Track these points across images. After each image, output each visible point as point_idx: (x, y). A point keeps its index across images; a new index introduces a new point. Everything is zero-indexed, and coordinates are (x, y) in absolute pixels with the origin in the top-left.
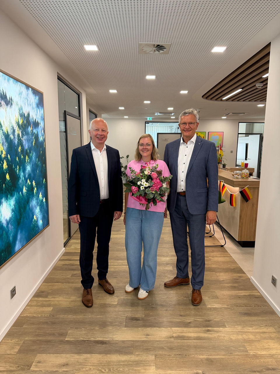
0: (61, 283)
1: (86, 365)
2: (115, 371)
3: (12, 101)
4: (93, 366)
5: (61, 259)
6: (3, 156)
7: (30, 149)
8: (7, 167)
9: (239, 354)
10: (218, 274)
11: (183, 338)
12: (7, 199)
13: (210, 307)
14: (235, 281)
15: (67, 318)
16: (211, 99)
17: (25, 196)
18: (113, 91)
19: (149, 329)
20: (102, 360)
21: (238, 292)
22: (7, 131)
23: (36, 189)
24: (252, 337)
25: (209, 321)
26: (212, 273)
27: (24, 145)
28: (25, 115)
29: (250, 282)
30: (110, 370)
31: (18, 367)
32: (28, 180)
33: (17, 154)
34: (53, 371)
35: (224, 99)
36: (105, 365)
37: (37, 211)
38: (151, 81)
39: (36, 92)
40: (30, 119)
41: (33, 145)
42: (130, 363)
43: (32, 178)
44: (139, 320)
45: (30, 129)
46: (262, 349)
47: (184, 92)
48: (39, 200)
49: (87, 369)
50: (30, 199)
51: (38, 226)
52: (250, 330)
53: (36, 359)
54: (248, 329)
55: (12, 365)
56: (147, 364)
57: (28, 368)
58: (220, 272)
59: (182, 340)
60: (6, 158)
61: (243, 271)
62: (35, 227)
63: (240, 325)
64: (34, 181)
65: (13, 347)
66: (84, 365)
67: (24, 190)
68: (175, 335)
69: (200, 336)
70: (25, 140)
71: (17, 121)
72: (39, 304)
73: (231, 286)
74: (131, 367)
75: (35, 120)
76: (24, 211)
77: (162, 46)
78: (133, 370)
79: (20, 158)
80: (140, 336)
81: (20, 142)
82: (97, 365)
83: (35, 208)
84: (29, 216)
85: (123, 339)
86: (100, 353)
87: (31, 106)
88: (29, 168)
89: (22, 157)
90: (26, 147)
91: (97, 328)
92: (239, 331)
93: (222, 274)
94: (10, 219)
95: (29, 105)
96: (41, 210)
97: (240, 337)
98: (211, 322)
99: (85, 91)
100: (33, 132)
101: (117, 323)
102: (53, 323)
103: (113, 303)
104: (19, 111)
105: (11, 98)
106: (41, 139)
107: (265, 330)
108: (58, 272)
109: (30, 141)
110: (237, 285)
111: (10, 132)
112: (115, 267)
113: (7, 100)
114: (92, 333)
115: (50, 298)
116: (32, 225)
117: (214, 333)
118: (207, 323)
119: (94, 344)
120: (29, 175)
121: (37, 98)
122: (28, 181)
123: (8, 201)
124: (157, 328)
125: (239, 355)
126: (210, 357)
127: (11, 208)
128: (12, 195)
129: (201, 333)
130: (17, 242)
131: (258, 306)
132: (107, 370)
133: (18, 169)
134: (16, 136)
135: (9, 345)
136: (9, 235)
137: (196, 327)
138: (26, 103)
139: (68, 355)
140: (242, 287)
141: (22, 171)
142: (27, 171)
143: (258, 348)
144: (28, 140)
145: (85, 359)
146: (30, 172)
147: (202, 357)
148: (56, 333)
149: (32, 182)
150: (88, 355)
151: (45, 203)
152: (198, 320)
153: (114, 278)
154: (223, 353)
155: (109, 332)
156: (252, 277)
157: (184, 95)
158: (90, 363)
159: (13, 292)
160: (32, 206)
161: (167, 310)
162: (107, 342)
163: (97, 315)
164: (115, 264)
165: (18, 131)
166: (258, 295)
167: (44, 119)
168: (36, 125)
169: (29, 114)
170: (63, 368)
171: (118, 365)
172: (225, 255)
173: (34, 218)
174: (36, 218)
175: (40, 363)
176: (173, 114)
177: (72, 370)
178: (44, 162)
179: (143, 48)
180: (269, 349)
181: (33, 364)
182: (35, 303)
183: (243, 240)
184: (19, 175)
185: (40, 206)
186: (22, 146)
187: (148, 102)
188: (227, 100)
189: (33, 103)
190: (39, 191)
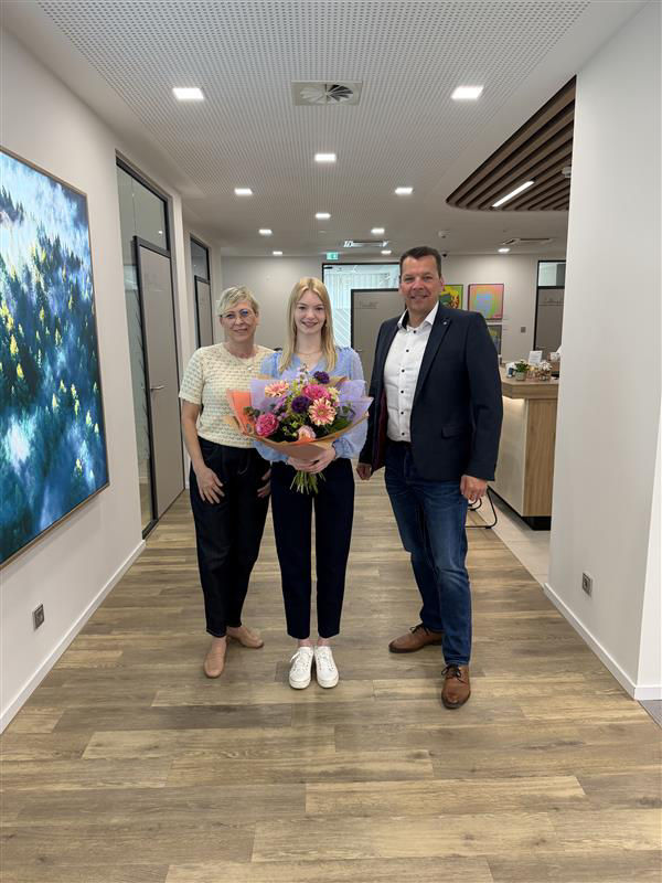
0: (138, 606)
1: (196, 748)
2: (253, 755)
3: (23, 212)
4: (209, 748)
5: (137, 562)
6: (9, 327)
7: (64, 316)
8: (17, 350)
9: (507, 720)
11: (393, 696)
12: (20, 417)
14: (512, 593)
15: (153, 670)
16: (468, 206)
17: (57, 415)
18: (243, 192)
20: (229, 737)
21: (515, 613)
22: (16, 276)
23: (77, 402)
24: (534, 691)
27: (51, 307)
28: (49, 241)
29: (544, 595)
30: (243, 753)
31: (57, 754)
32: (62, 381)
33: (35, 324)
34: (130, 759)
35: (497, 205)
36: (233, 746)
37: (83, 449)
38: (325, 167)
39: (72, 193)
40: (61, 252)
41: (70, 307)
42: (285, 741)
43: (69, 379)
45: (61, 273)
46: (552, 711)
47: (404, 191)
48: (86, 428)
49: (197, 754)
50: (67, 423)
51: (84, 483)
52: (532, 679)
53: (91, 741)
55: (44, 751)
56: (319, 741)
57: (78, 754)
59: (390, 699)
60: (15, 331)
61: (531, 575)
62: (78, 485)
63: (513, 671)
64: (73, 385)
65: (45, 722)
66: (191, 747)
67: (55, 403)
68: (377, 692)
70: (52, 295)
71: (35, 255)
72: (93, 646)
73: (503, 603)
74: (286, 747)
75: (72, 254)
76: (55, 447)
77: (343, 88)
78: (290, 752)
79: (42, 334)
80: (305, 697)
81: (42, 300)
82: (217, 746)
83: (77, 444)
84: (65, 457)
85: (271, 703)
86: (222, 727)
87: (62, 224)
88: (62, 357)
89: (47, 332)
90: (55, 312)
91: (217, 685)
92: (510, 683)
93: (484, 581)
94: (28, 460)
95: (58, 222)
96: (90, 449)
97: (511, 692)
99: (180, 193)
100: (68, 279)
101: (257, 675)
104: (39, 233)
105: (21, 206)
106: (85, 296)
107: (564, 679)
108: (131, 587)
109: (62, 299)
110: (514, 601)
111: (21, 277)
113: (13, 208)
114: (206, 694)
115: (116, 635)
116: (72, 480)
119: (211, 712)
120: (64, 372)
121: (75, 206)
122: (62, 384)
123: (22, 422)
125: (505, 723)
126: (447, 727)
127: (30, 438)
128: (30, 412)
130: (44, 511)
131: (555, 638)
132: (237, 754)
133: (39, 356)
134: (34, 287)
135: (36, 718)
136: (27, 494)
138: (52, 217)
139: (158, 732)
140: (525, 604)
141: (47, 362)
142: (58, 364)
143: (545, 709)
144: (59, 297)
145: (193, 738)
146: (65, 365)
147: (430, 727)
148: (132, 695)
149: (69, 388)
150: (199, 730)
151: (98, 435)
152: (427, 664)
154: (475, 720)
155: (242, 691)
156: (547, 585)
157: (404, 198)
158: (204, 743)
159: (39, 617)
160: (71, 438)
162: (238, 708)
165: (36, 277)
166: (556, 619)
167: (90, 253)
168: (74, 264)
169: (58, 241)
170: (148, 753)
171: (260, 745)
172: (493, 547)
173: (76, 465)
174: (81, 464)
175: (100, 746)
176: (385, 244)
177: (167, 756)
178: (93, 346)
179: (302, 93)
180: (568, 710)
181: (88, 748)
182: (83, 644)
183: (534, 514)
184: (42, 369)
185: (88, 440)
186: (47, 309)
187: (326, 216)
188: (505, 207)
189: (65, 217)
190: (85, 409)
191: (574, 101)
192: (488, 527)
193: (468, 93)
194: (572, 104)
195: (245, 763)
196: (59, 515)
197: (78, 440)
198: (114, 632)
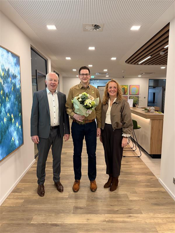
0: (31, 183)
5: (33, 166)
7: (10, 93)
10: (137, 176)
13: (131, 199)
14: (148, 181)
15: (33, 208)
16: (131, 63)
17: (6, 124)
18: (68, 58)
19: (89, 215)
21: (150, 189)
23: (13, 119)
24: (160, 221)
26: (132, 176)
27: (5, 90)
28: (6, 70)
32: (8, 113)
35: (139, 63)
38: (92, 51)
39: (14, 55)
40: (10, 73)
41: (12, 90)
43: (11, 112)
44: (82, 209)
45: (9, 80)
47: (114, 59)
48: (16, 127)
50: (9, 126)
51: (15, 145)
52: (159, 216)
58: (138, 175)
59: (112, 223)
61: (153, 174)
62: (12, 145)
63: (152, 212)
64: (12, 114)
67: (5, 120)
68: (107, 220)
69: (124, 220)
70: (6, 86)
72: (15, 197)
73: (146, 185)
75: (14, 74)
76: (4, 134)
77: (98, 26)
80: (83, 221)
81: (2, 87)
84: (8, 137)
85: (71, 223)
87: (11, 64)
88: (8, 105)
89: (3, 98)
90: (7, 91)
91: (53, 215)
92: (151, 217)
93: (139, 176)
95: (9, 64)
96: (17, 134)
98: (132, 210)
99: (50, 58)
100: (12, 81)
101: (67, 211)
102: (24, 211)
103: (65, 197)
104: (2, 67)
106: (18, 87)
107: (169, 216)
108: (30, 175)
109: (10, 87)
110: (149, 184)
112: (69, 172)
114: (50, 218)
116: (10, 144)
117: (134, 218)
118: (129, 210)
119: (51, 226)
120: (9, 110)
121: (15, 59)
124: (95, 215)
129: (125, 218)
131: (164, 199)
137: (122, 214)
140: (153, 185)
141: (3, 107)
142: (7, 107)
143: (165, 229)
144: (8, 87)
146: (9, 108)
148: (25, 218)
149: (10, 115)
151: (20, 129)
152: (123, 208)
155: (61, 218)
156: (159, 178)
157: (114, 61)
160: (11, 131)
161: (102, 202)
162: (60, 225)
163: (54, 205)
164: (68, 170)
166: (164, 191)
167: (20, 74)
168: (14, 77)
169: (9, 70)
172: (141, 164)
173: (12, 139)
174: (14, 139)
176: (107, 74)
178: (20, 102)
179: (86, 27)
182: (12, 197)
183: (153, 154)
184: (1, 109)
185: (17, 131)
186: (3, 90)
187: (91, 66)
188: (142, 64)
189: (12, 62)
190: (16, 121)
191: (169, 29)
193: (135, 28)
194: (168, 31)
196: (5, 155)
197: (13, 132)
198: (22, 192)
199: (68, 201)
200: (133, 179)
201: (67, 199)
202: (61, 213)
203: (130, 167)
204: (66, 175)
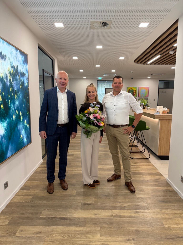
0: (39, 181)
1: (53, 233)
2: (72, 237)
3: (6, 57)
4: (58, 234)
5: (40, 166)
7: (18, 90)
8: (2, 100)
9: (159, 227)
10: (144, 176)
11: (120, 216)
13: (138, 197)
14: (156, 181)
15: (42, 203)
16: (140, 63)
17: (15, 121)
18: (75, 58)
19: (96, 210)
20: (64, 230)
21: (158, 187)
22: (2, 76)
23: (22, 117)
24: (167, 216)
25: (137, 206)
26: (140, 176)
27: (14, 87)
28: (14, 67)
30: (69, 236)
31: (7, 234)
33: (9, 92)
34: (31, 237)
35: (149, 63)
36: (66, 233)
37: (23, 132)
38: (99, 50)
39: (22, 53)
40: (18, 71)
41: (21, 88)
42: (83, 232)
43: (19, 110)
44: (90, 205)
45: (18, 77)
46: (174, 224)
47: (122, 58)
48: (25, 125)
49: (54, 236)
50: (18, 123)
51: (23, 142)
53: (19, 229)
54: (165, 211)
55: (3, 232)
56: (94, 233)
57: (14, 234)
59: (119, 217)
60: (1, 94)
61: (162, 175)
62: (21, 143)
63: (159, 208)
64: (21, 112)
65: (5, 221)
66: (52, 233)
67: (14, 117)
68: (114, 214)
69: (132, 215)
70: (15, 83)
71: (9, 70)
72: (24, 194)
73: (153, 184)
74: (84, 234)
75: (22, 72)
76: (13, 131)
77: (106, 23)
78: (85, 236)
79: (11, 95)
80: (90, 215)
81: (11, 85)
82: (61, 233)
83: (21, 130)
84: (17, 134)
85: (79, 217)
86: (63, 225)
87: (19, 62)
88: (17, 103)
89: (13, 95)
90: (16, 89)
91: (62, 210)
92: (158, 213)
93: (147, 176)
94: (4, 135)
95: (18, 61)
96: (25, 132)
97: (159, 216)
98: (139, 207)
99: (57, 58)
100: (20, 79)
101: (75, 207)
102: (33, 206)
103: (73, 194)
104: (11, 64)
105: (5, 55)
106: (26, 85)
107: (176, 212)
108: (38, 174)
109: (18, 85)
110: (157, 183)
111: (4, 77)
112: (76, 171)
113: (2, 55)
114: (58, 213)
115: (31, 191)
116: (19, 141)
117: (141, 213)
118: (137, 207)
119: (59, 220)
120: (18, 107)
121: (23, 57)
122: (17, 111)
123: (2, 122)
124: (102, 210)
126: (138, 229)
127: (5, 128)
128: (5, 119)
129: (132, 213)
130: (9, 151)
131: (172, 197)
132: (67, 237)
133: (9, 102)
134: (8, 80)
135: (2, 220)
136: (3, 146)
137: (129, 210)
138: (16, 60)
139: (41, 227)
140: (160, 185)
141: (12, 104)
142: (16, 105)
143: (171, 224)
144: (17, 84)
145: (53, 229)
146: (18, 105)
147: (132, 229)
148: (34, 212)
149: (19, 112)
150: (55, 227)
151: (28, 127)
152: (130, 205)
153: (74, 178)
154: (147, 226)
155: (70, 212)
156: (167, 178)
157: (122, 60)
158: (56, 232)
159: (6, 185)
160: (19, 128)
161: (109, 199)
162: (68, 219)
163: (62, 202)
165: (9, 77)
166: (171, 190)
167: (28, 72)
168: (23, 75)
169: (17, 67)
170: (37, 235)
171: (75, 233)
172: (149, 165)
173: (20, 137)
174: (22, 136)
175: (22, 231)
177: (44, 236)
178: (28, 100)
180: (179, 224)
181: (18, 232)
182: (21, 194)
183: (161, 155)
184: (10, 106)
185: (25, 129)
186: (12, 88)
187: (99, 66)
188: (151, 64)
189: (20, 60)
190: (24, 119)
192: (147, 159)
193: (144, 25)
194: (177, 28)
195: (69, 240)
196: (14, 152)
197: (22, 129)
198: (30, 190)
199: (75, 198)
200: (141, 178)
201: (74, 196)
202: (69, 208)
203: (138, 168)
204: (73, 174)
